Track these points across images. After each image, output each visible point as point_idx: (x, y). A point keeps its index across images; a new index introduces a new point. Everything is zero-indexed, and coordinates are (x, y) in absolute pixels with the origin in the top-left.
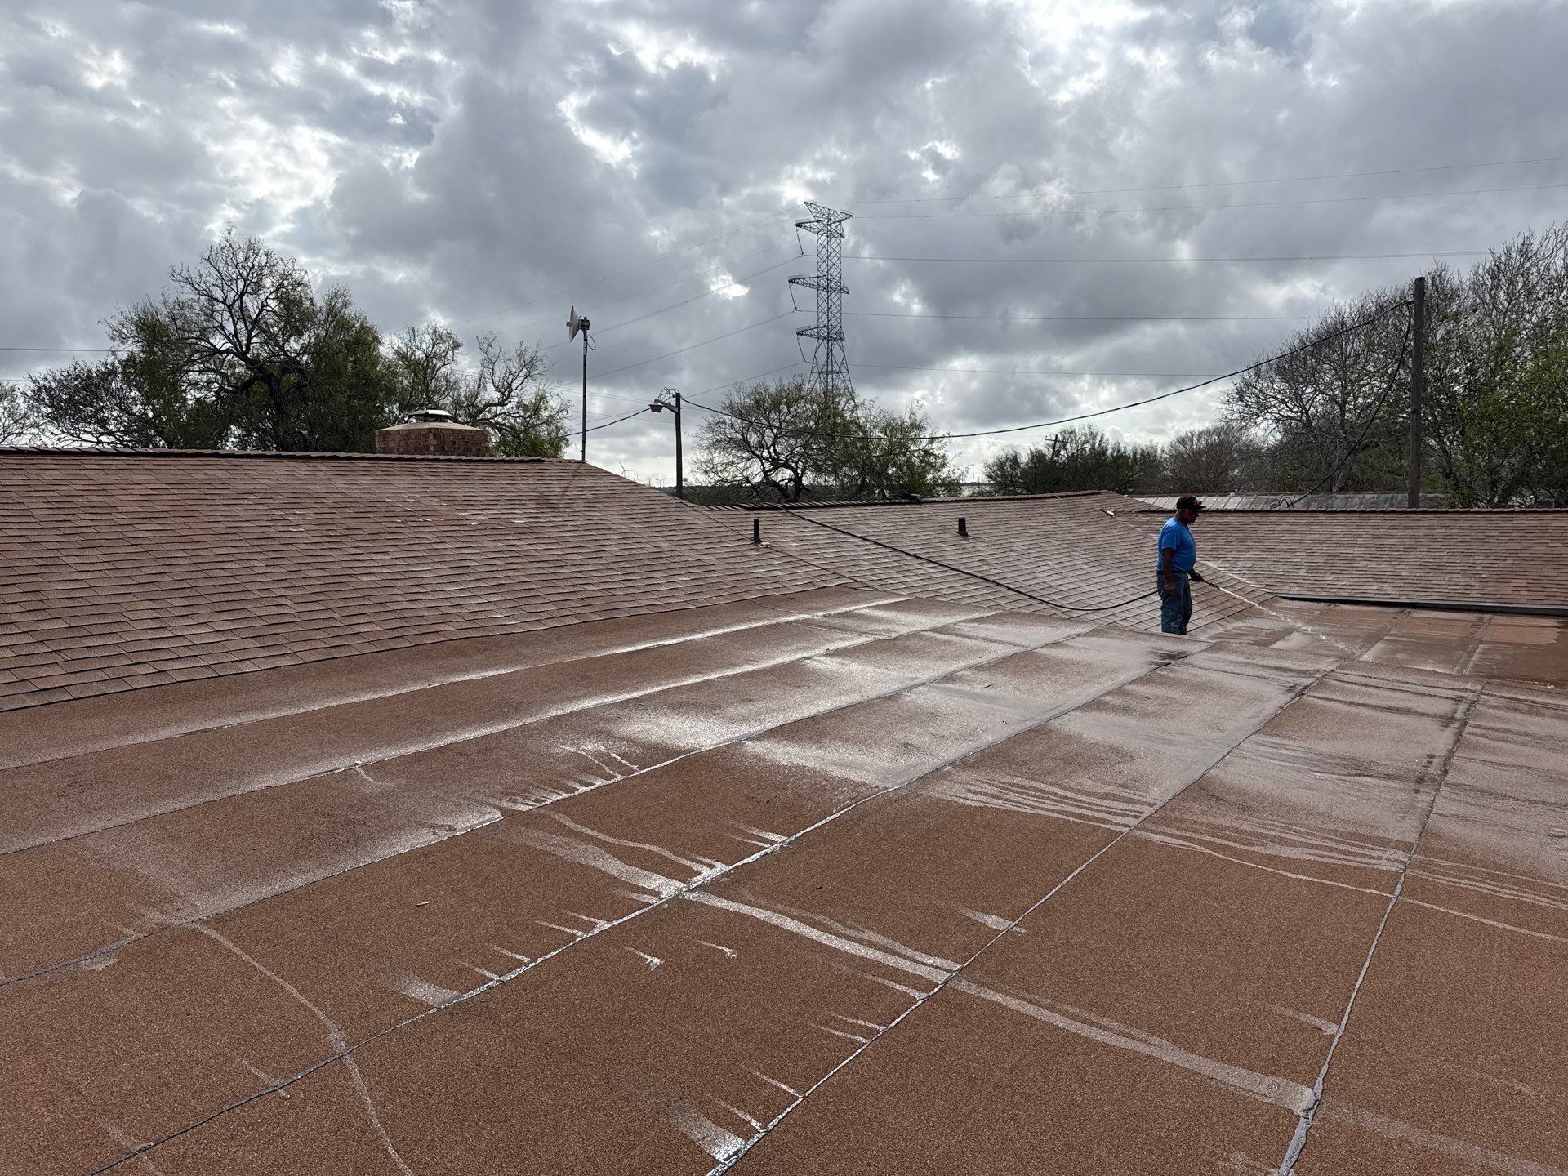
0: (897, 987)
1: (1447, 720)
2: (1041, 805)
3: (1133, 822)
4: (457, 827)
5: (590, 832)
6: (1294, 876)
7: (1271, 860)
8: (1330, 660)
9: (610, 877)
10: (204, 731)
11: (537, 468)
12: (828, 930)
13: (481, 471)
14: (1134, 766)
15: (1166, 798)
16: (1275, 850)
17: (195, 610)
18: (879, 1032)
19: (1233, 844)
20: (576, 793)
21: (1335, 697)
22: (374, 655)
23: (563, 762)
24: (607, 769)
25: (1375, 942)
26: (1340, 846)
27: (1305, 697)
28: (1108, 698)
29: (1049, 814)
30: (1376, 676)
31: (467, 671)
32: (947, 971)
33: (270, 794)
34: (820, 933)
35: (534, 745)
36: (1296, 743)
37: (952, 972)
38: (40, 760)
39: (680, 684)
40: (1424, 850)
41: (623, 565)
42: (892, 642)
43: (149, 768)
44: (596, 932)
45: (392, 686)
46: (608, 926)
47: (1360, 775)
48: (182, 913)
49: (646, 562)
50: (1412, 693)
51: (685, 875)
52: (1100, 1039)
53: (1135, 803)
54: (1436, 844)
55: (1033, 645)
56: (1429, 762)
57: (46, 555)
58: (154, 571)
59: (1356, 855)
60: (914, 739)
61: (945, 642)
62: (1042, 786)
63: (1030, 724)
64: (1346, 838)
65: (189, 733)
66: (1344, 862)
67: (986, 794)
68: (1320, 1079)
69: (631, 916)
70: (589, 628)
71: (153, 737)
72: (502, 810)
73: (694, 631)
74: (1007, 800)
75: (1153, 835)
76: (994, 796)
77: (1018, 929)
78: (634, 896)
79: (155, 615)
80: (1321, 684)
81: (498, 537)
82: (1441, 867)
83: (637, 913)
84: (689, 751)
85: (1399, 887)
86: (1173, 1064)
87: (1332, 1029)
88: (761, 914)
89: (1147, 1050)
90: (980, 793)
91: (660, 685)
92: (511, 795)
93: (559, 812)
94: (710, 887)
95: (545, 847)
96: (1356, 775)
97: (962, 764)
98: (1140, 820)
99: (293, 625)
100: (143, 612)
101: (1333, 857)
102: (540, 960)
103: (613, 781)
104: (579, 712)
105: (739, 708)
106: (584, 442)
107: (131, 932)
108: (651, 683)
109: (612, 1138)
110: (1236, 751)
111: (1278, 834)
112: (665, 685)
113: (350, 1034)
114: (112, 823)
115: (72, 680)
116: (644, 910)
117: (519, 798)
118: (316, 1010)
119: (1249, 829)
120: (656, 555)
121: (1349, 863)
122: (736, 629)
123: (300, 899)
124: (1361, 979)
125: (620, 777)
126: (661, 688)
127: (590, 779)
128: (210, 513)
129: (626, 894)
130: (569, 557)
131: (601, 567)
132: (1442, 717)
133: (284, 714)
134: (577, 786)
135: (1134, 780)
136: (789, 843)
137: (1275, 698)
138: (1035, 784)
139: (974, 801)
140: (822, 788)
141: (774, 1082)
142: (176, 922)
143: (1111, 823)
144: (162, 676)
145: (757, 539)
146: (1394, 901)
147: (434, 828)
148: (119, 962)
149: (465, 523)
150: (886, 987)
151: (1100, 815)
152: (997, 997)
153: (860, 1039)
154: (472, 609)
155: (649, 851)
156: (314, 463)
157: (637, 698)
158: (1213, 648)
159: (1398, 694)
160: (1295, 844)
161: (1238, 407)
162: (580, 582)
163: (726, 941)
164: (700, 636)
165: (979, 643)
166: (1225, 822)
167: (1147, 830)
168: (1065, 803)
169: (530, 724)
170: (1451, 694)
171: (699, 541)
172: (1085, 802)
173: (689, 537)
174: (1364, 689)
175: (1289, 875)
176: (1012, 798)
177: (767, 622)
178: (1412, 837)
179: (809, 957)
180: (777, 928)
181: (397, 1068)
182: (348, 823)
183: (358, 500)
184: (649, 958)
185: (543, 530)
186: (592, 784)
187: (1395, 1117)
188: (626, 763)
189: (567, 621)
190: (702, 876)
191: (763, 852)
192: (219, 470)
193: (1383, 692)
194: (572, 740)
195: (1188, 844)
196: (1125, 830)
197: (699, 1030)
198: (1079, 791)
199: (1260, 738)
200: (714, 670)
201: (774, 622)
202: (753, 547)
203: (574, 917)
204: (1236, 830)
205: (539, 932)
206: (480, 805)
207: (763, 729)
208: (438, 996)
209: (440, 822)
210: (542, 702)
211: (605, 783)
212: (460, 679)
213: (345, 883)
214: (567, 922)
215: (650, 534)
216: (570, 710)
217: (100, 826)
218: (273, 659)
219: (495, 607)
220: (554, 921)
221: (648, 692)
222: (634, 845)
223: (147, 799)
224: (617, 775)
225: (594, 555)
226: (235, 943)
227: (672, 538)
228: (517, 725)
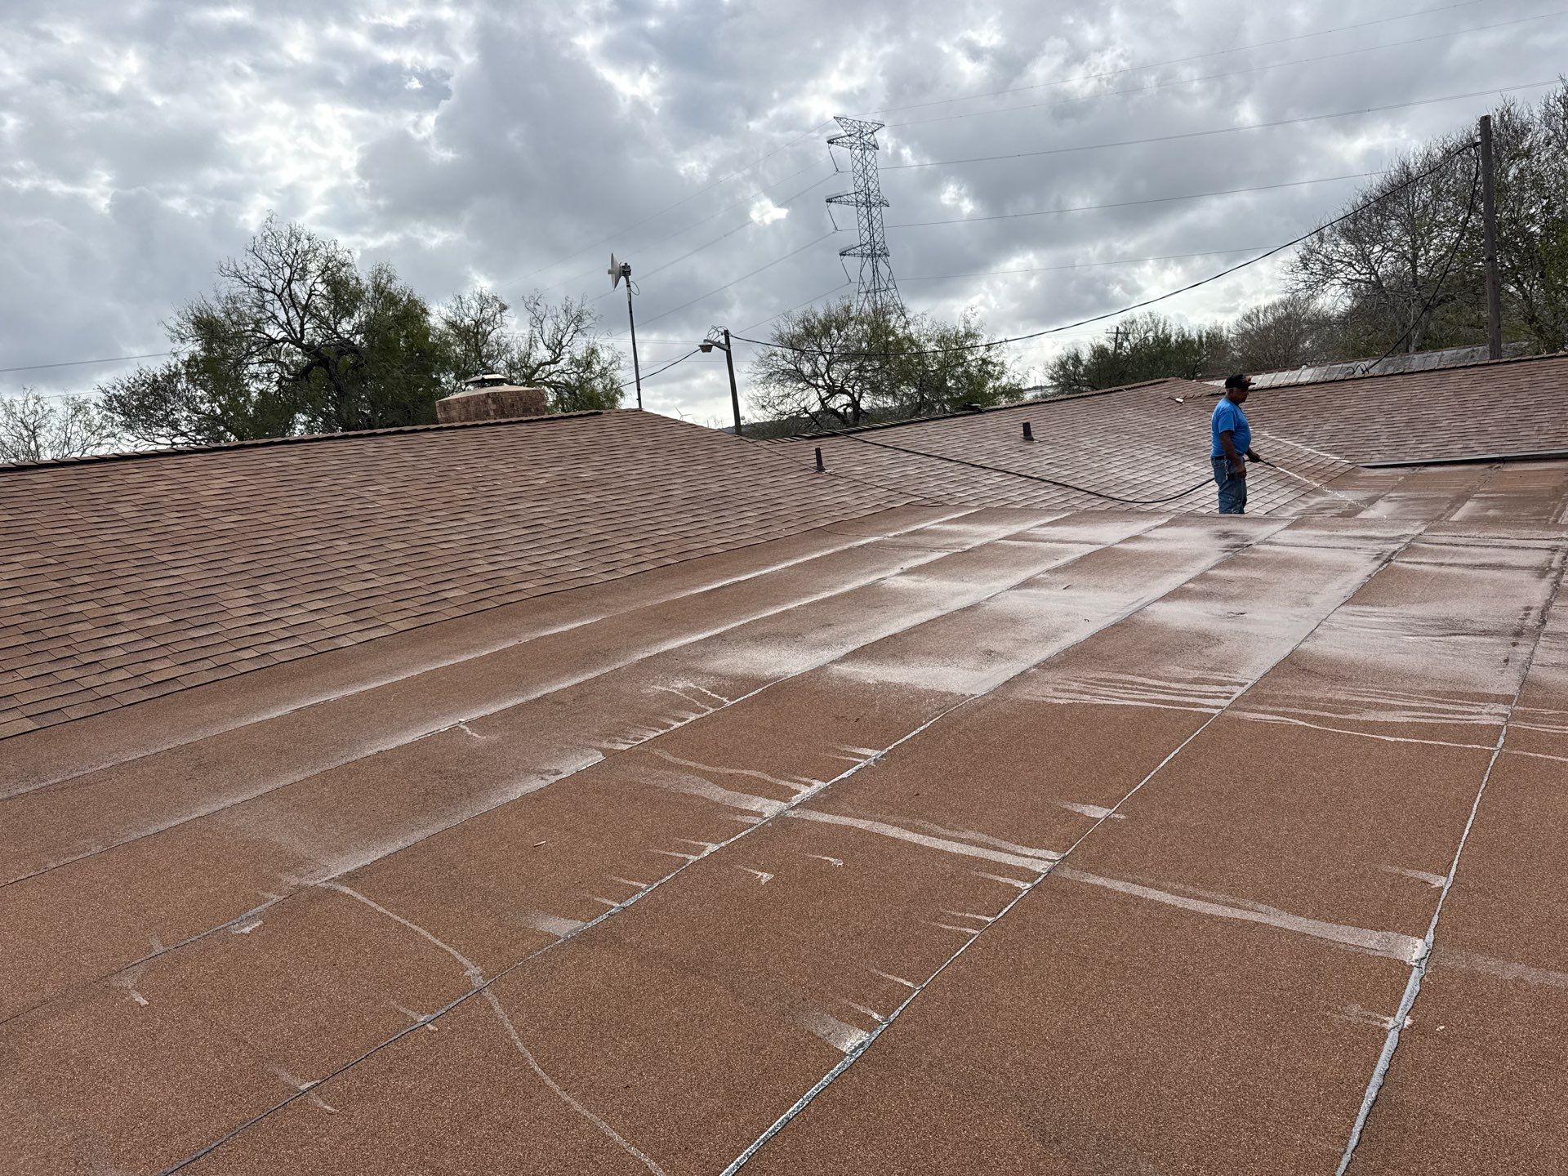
0: (1001, 879)
1: (1542, 572)
2: (1130, 696)
3: (1226, 703)
4: (563, 770)
5: (690, 763)
6: (1392, 739)
7: (1368, 726)
8: (1417, 524)
9: (713, 803)
10: (312, 706)
11: (596, 420)
12: (929, 833)
13: (542, 430)
14: (1222, 649)
15: (1257, 677)
16: (1371, 716)
17: (288, 593)
18: (988, 922)
19: (1327, 714)
20: (672, 728)
21: (1424, 560)
22: (462, 619)
23: (655, 702)
24: (698, 704)
25: (1480, 795)
26: (1438, 706)
27: (1394, 563)
28: (1191, 585)
29: (1139, 703)
30: (1467, 534)
31: (553, 624)
32: (1049, 861)
33: (383, 758)
34: (921, 836)
35: (626, 688)
36: (1387, 610)
37: (1054, 861)
38: (165, 748)
39: (760, 617)
40: (1524, 701)
41: (691, 507)
42: (966, 554)
43: (265, 745)
44: (706, 855)
45: (484, 646)
46: (716, 847)
47: (1455, 634)
48: (317, 873)
49: (714, 502)
50: (1505, 547)
51: (784, 794)
52: (1208, 911)
53: (1225, 685)
54: (1538, 695)
55: (1110, 543)
56: (1526, 615)
57: (141, 555)
58: (244, 561)
59: (1456, 712)
60: (998, 647)
61: (1020, 548)
62: (1130, 678)
63: (1112, 620)
64: (1445, 697)
65: (299, 710)
66: (1444, 721)
67: (1072, 691)
68: (1431, 930)
69: (737, 837)
70: (664, 572)
71: (265, 716)
72: (603, 751)
73: (767, 565)
74: (1095, 694)
75: (1245, 714)
76: (1081, 692)
77: (1117, 816)
78: (739, 818)
79: (251, 602)
80: (1410, 549)
81: (566, 493)
82: (1543, 716)
83: (743, 834)
84: (775, 679)
85: (1502, 741)
86: (1281, 928)
87: (1439, 882)
88: (862, 824)
89: (1253, 917)
90: (1068, 691)
91: (741, 619)
92: (609, 736)
93: (657, 747)
94: (810, 804)
95: (648, 781)
96: (1451, 635)
97: (1047, 665)
98: (1231, 700)
99: (382, 598)
100: (238, 600)
101: (1431, 717)
103: (705, 714)
104: (665, 653)
105: (821, 634)
106: (639, 390)
107: (271, 895)
108: (732, 618)
109: (742, 1041)
110: (1324, 623)
111: (1375, 700)
112: (746, 619)
113: (485, 969)
114: (238, 800)
115: (182, 671)
116: (749, 830)
117: (618, 739)
118: (451, 950)
119: (1343, 698)
120: (723, 495)
121: (1449, 721)
122: (809, 558)
123: (424, 852)
124: (1467, 832)
125: (711, 710)
126: (741, 623)
127: (683, 714)
128: (289, 499)
129: (732, 817)
130: (638, 504)
131: (670, 512)
132: (1537, 568)
133: (383, 683)
134: (672, 722)
135: (1222, 662)
136: (882, 756)
137: (1362, 566)
138: (1122, 677)
139: (1063, 700)
140: (912, 700)
141: (891, 977)
142: (312, 883)
143: (1203, 706)
144: (266, 658)
145: (820, 468)
146: (1496, 753)
147: (541, 773)
148: (265, 923)
149: (533, 482)
150: (990, 880)
151: (1191, 700)
152: (1100, 881)
153: (969, 931)
154: (550, 565)
155: (748, 776)
156: (381, 440)
157: (720, 634)
158: (1295, 525)
159: (1490, 550)
160: (1392, 708)
161: (1303, 275)
162: (651, 528)
163: (831, 852)
164: (774, 569)
165: (1054, 545)
166: (1318, 695)
167: (1240, 710)
168: (1155, 692)
169: (620, 668)
170: (1546, 544)
171: (763, 476)
172: (1175, 689)
173: (753, 473)
174: (1455, 549)
175: (1387, 738)
176: (1100, 692)
177: (839, 548)
178: (1512, 689)
179: (912, 860)
180: (879, 835)
181: (534, 996)
182: (460, 776)
183: (431, 471)
184: (760, 874)
185: (609, 481)
186: (685, 719)
187: (1509, 958)
188: (716, 696)
189: (644, 567)
190: (800, 795)
191: (857, 767)
192: (292, 457)
193: (1473, 550)
194: (662, 680)
195: (1282, 718)
196: (1216, 711)
197: (814, 935)
198: (1167, 679)
199: (1350, 609)
200: (791, 600)
201: (846, 547)
202: (817, 475)
203: (684, 842)
204: (1330, 700)
205: (652, 860)
206: (582, 748)
207: (845, 651)
208: (562, 927)
209: (546, 767)
210: (629, 647)
211: (699, 716)
212: (548, 633)
213: (463, 832)
214: (678, 848)
215: (715, 474)
216: (656, 651)
217: (229, 802)
218: (366, 633)
219: (571, 562)
220: (665, 849)
221: (729, 627)
222: (733, 771)
223: (268, 774)
224: (708, 708)
225: (662, 501)
226: (369, 897)
227: (736, 475)
228: (607, 670)
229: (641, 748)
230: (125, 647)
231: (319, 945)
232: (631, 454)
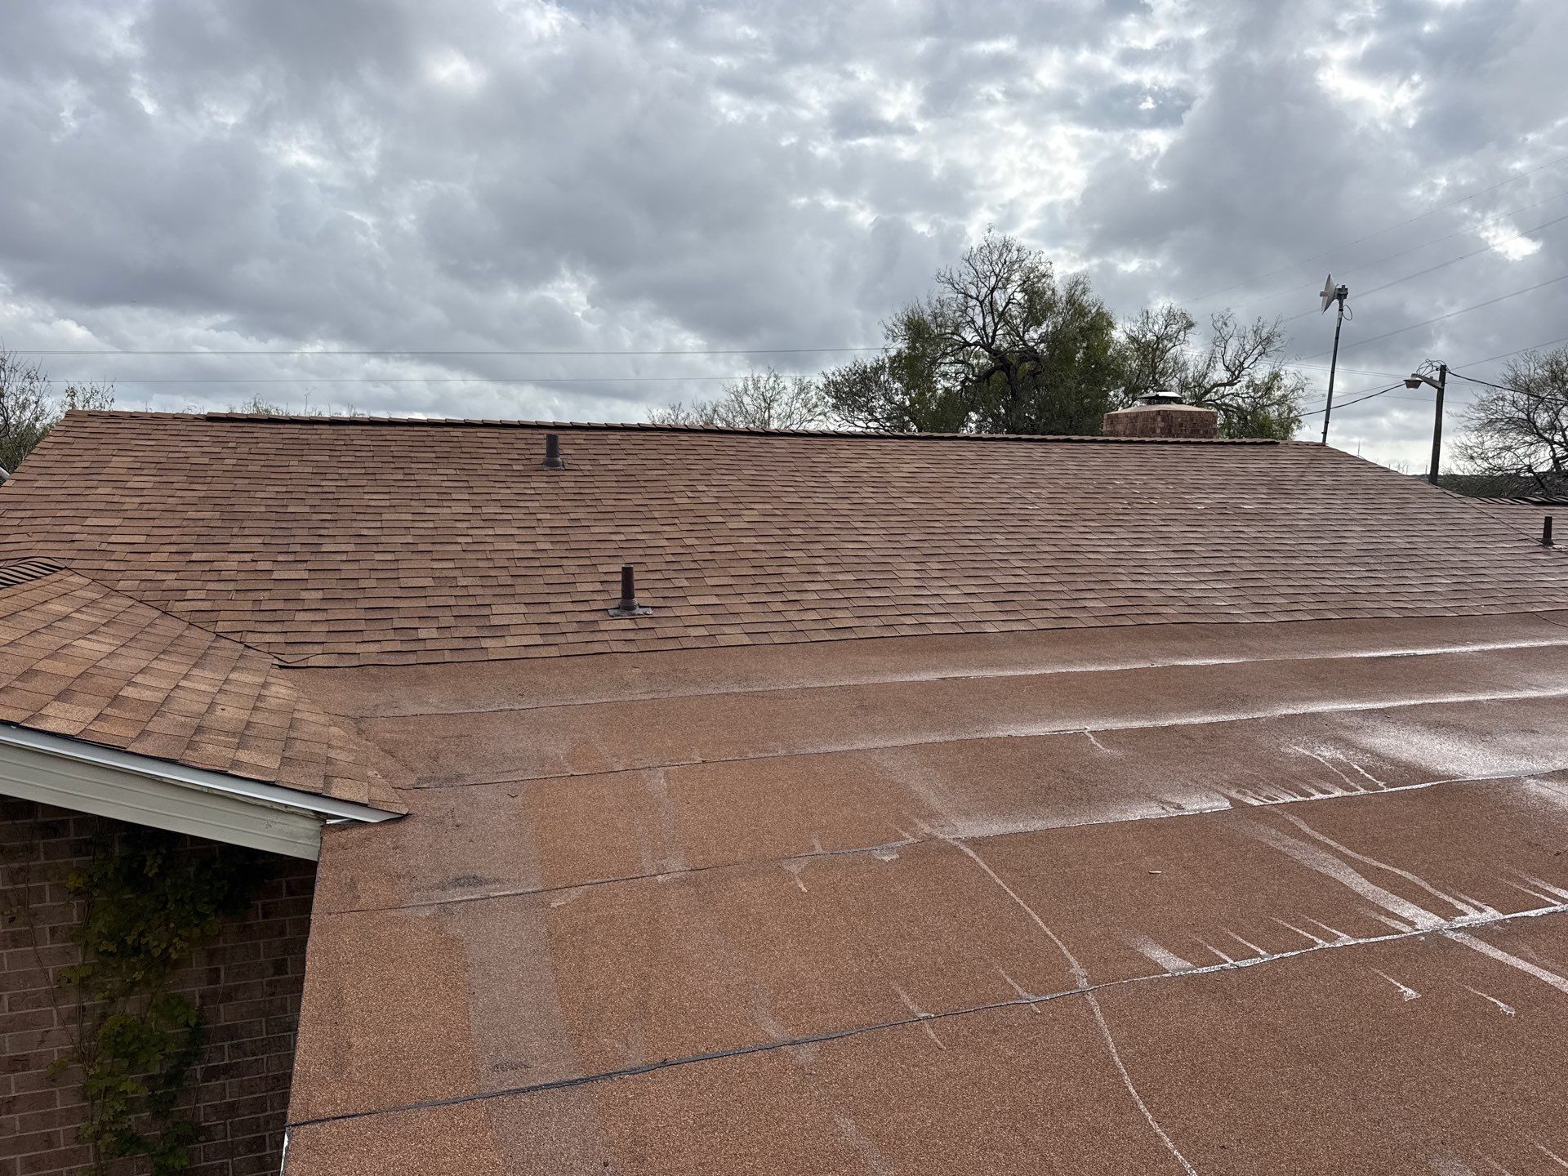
4: (1188, 807)
5: (1328, 841)
9: (1353, 892)
10: (955, 678)
11: (1271, 450)
13: (1210, 453)
17: (947, 574)
20: (1312, 798)
22: (1099, 630)
23: (1296, 764)
24: (1347, 780)
31: (1188, 656)
33: (1012, 743)
35: (1264, 740)
38: (837, 684)
39: (1437, 701)
41: (1366, 560)
43: (915, 704)
44: (1338, 945)
45: (1116, 661)
46: (1353, 942)
48: (946, 829)
49: (1396, 559)
51: (1448, 912)
57: (842, 519)
58: (917, 538)
65: (944, 679)
69: (1379, 939)
70: (1322, 626)
71: (916, 678)
72: (1232, 800)
73: (1455, 643)
78: (1383, 918)
79: (918, 576)
81: (1224, 523)
83: (1387, 937)
84: (1449, 777)
88: (1551, 979)
91: (1410, 699)
92: (1241, 786)
93: (1293, 814)
94: (1482, 932)
95: (1278, 846)
99: (1028, 594)
100: (908, 571)
102: (1277, 956)
103: (1354, 793)
104: (1314, 716)
105: (1518, 739)
106: (1327, 423)
107: (908, 835)
108: (1401, 696)
112: (1418, 699)
113: (1090, 974)
114: (889, 744)
115: (857, 623)
116: (1395, 937)
117: (1249, 792)
118: (1060, 944)
120: (1409, 553)
122: (1513, 646)
123: (1042, 842)
125: (1363, 791)
126: (1412, 702)
127: (1328, 786)
128: (961, 490)
129: (1374, 915)
130: (1302, 547)
131: (1340, 561)
133: (1018, 673)
134: (1313, 791)
142: (941, 836)
144: (923, 627)
145: (1547, 540)
147: (1163, 803)
148: (901, 858)
149: (1191, 506)
154: (1196, 594)
155: (1400, 876)
156: (1050, 446)
157: (1383, 710)
162: (1314, 575)
163: (1500, 995)
164: (1464, 649)
169: (1259, 718)
171: (1466, 539)
173: (1453, 533)
177: (1556, 642)
181: (1136, 1017)
182: (1081, 781)
183: (1088, 481)
184: (1404, 988)
185: (1274, 517)
186: (1329, 793)
188: (1370, 777)
189: (1299, 616)
190: (1467, 918)
191: (1551, 909)
192: (970, 452)
194: (1306, 743)
197: (1465, 1079)
200: (1483, 690)
202: (1541, 549)
203: (1314, 924)
205: (1275, 929)
206: (1210, 790)
207: (1549, 767)
208: (1172, 963)
209: (1168, 797)
210: (1271, 698)
211: (1346, 794)
212: (1183, 663)
213: (1081, 835)
214: (1305, 927)
215: (1402, 528)
216: (1302, 711)
217: (881, 744)
218: (1010, 623)
219: (1216, 594)
220: (1291, 923)
221: (1397, 704)
222: (1383, 866)
223: (915, 729)
224: (1359, 788)
225: (1332, 548)
226: (989, 866)
227: (1431, 533)
228: (1244, 717)
229: (1274, 809)
230: (819, 593)
231: (943, 894)
232: (1305, 492)
